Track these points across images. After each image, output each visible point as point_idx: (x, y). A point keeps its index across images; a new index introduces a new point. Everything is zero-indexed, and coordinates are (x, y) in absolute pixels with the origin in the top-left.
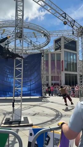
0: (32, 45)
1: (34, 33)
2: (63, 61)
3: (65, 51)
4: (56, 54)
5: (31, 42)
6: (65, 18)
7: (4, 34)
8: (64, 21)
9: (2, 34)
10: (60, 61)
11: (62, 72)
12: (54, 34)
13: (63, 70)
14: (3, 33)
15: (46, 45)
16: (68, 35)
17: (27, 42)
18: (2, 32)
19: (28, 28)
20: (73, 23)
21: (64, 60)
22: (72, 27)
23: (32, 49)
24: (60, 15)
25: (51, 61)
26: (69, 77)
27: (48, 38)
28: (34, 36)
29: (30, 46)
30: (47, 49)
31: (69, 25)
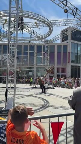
1: (35, 22)
2: (69, 52)
4: (62, 46)
6: (66, 6)
7: (5, 24)
8: (65, 8)
9: (3, 25)
10: (66, 52)
12: (56, 23)
15: (49, 35)
18: (4, 22)
19: (28, 17)
20: (75, 11)
22: (74, 16)
24: (60, 3)
26: (75, 69)
27: (50, 28)
28: (36, 26)
29: (33, 37)
30: (51, 40)
31: (71, 14)
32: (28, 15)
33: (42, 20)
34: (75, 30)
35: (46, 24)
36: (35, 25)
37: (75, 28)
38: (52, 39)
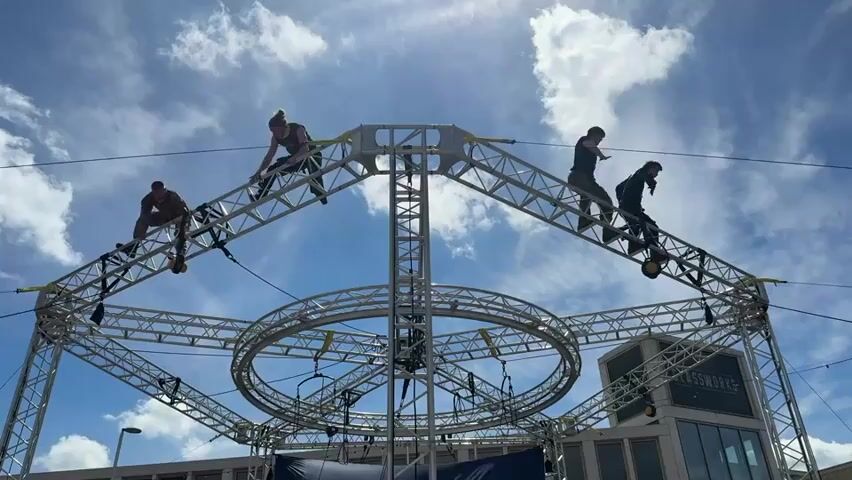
0: (478, 400)
1: (483, 332)
3: (679, 420)
4: (626, 441)
5: (471, 384)
7: (327, 355)
9: (316, 359)
12: (597, 328)
14: (324, 350)
15: (560, 394)
16: (678, 327)
17: (449, 385)
18: (320, 345)
19: (453, 312)
20: (696, 263)
22: (697, 284)
23: (481, 422)
27: (566, 356)
28: (487, 352)
29: (469, 406)
30: (571, 416)
31: (677, 278)
32: (455, 305)
33: (523, 320)
34: (706, 352)
35: (545, 337)
36: (483, 344)
37: (709, 342)
38: (576, 413)
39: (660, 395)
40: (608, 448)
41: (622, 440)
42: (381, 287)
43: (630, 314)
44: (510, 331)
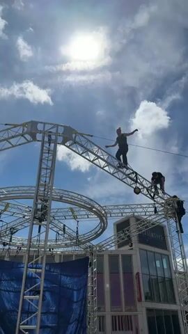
0: (66, 236)
1: (71, 209)
2: (138, 274)
3: (140, 249)
4: (120, 256)
5: (64, 229)
6: (136, 182)
7: (5, 212)
8: (134, 186)
10: (132, 273)
11: (138, 304)
13: (140, 300)
14: (5, 210)
15: (98, 235)
16: (144, 214)
17: (55, 229)
18: (3, 208)
19: (60, 200)
21: (140, 272)
22: (153, 198)
23: (66, 244)
24: (124, 176)
25: (111, 273)
26: (157, 317)
27: (102, 220)
28: (72, 217)
29: (62, 238)
30: (101, 244)
31: (146, 195)
32: (61, 197)
33: (87, 206)
34: (153, 224)
35: (96, 213)
36: (71, 213)
37: (155, 220)
38: (103, 243)
39: (134, 239)
40: (113, 258)
41: (118, 255)
42: (32, 187)
43: (127, 207)
44: (82, 209)
